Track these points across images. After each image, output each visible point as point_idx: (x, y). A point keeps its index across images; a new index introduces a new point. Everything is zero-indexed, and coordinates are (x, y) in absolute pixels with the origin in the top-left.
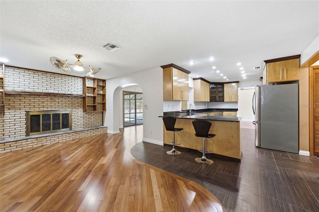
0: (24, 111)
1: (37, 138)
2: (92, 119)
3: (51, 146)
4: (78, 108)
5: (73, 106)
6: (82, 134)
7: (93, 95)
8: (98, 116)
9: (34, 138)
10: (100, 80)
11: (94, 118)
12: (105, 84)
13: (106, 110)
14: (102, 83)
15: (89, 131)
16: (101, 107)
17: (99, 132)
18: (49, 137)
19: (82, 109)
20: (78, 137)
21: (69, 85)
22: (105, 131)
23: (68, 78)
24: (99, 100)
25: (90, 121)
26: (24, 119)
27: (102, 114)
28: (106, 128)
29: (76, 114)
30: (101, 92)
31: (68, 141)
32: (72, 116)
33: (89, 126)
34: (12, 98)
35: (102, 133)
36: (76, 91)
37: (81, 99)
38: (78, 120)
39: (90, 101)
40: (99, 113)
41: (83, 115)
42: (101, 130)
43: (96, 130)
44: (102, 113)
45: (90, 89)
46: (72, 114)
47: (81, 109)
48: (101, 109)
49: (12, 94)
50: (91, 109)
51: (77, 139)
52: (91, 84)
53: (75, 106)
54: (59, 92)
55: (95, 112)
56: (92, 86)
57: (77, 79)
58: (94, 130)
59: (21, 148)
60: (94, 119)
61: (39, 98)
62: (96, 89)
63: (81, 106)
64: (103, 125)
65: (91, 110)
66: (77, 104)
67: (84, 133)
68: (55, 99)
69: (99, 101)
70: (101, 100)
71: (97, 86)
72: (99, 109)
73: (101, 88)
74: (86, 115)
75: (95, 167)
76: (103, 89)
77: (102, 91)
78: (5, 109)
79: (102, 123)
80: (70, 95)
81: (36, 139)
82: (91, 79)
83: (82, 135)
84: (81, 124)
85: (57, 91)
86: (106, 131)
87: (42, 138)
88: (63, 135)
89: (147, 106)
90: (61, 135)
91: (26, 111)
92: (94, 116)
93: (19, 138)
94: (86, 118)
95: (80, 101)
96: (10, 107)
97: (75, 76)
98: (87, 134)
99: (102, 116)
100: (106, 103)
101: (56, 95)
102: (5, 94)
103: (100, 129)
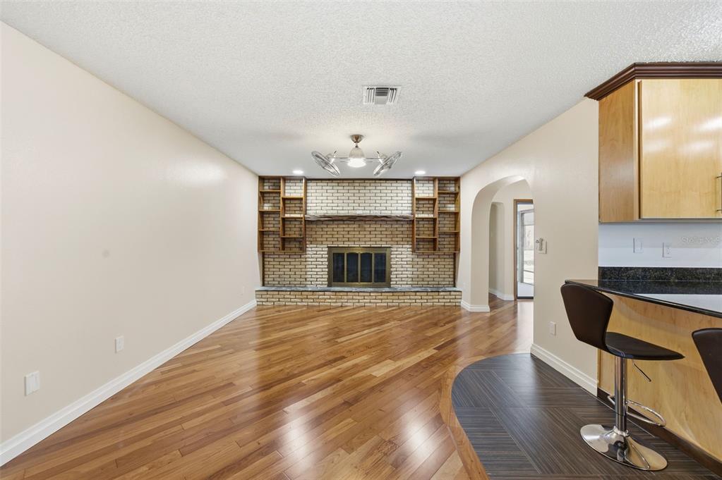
0: (326, 246)
1: (336, 292)
2: (430, 270)
3: (353, 309)
4: (402, 243)
5: (393, 239)
6: (404, 297)
7: (431, 216)
8: (444, 263)
9: (333, 292)
10: (450, 180)
11: (435, 268)
12: (459, 187)
13: (459, 250)
14: (453, 185)
15: (418, 293)
16: (451, 243)
17: (439, 301)
18: (351, 294)
19: (411, 246)
20: (396, 302)
21: (387, 198)
22: (456, 300)
23: (386, 185)
24: (445, 226)
25: (425, 273)
26: (326, 260)
27: (452, 260)
28: (458, 293)
29: (398, 256)
30: (451, 208)
31: (379, 306)
32: (392, 260)
33: (423, 283)
34: (314, 226)
35: (446, 304)
36: (398, 208)
37: (408, 226)
38: (402, 269)
39: (427, 229)
40: (445, 257)
41: (411, 260)
42: (446, 297)
43: (433, 294)
44: (453, 256)
45: (427, 202)
46: (392, 256)
47: (408, 246)
48: (450, 246)
49: (314, 221)
50: (428, 246)
51: (394, 306)
52: (429, 192)
53: (397, 239)
54: (372, 212)
55: (436, 252)
56: (431, 196)
57: (400, 185)
58: (429, 294)
59: (318, 304)
60: (433, 270)
61: (344, 226)
62: (437, 202)
63: (408, 239)
64: (455, 286)
65: (428, 249)
66: (402, 236)
67: (408, 297)
68: (366, 226)
69: (446, 230)
70: (450, 226)
71: (439, 193)
72: (446, 246)
73: (450, 199)
74: (418, 260)
75: (353, 377)
76: (455, 201)
77: (453, 206)
78: (307, 243)
79: (452, 280)
80: (385, 219)
81: (334, 293)
82: (429, 180)
83: (406, 301)
84: (407, 277)
85: (368, 212)
86: (459, 300)
87: (341, 294)
88: (372, 294)
89: (544, 243)
90: (368, 294)
91: (328, 247)
92: (434, 263)
93: (319, 288)
94: (418, 266)
95: (406, 229)
96: (312, 240)
97: (397, 180)
98: (414, 301)
99: (452, 263)
100: (461, 233)
101: (364, 219)
102: (305, 221)
103: (442, 293)
